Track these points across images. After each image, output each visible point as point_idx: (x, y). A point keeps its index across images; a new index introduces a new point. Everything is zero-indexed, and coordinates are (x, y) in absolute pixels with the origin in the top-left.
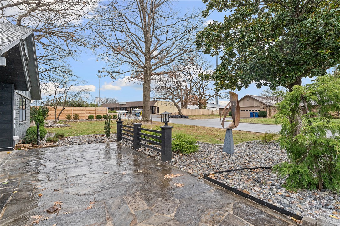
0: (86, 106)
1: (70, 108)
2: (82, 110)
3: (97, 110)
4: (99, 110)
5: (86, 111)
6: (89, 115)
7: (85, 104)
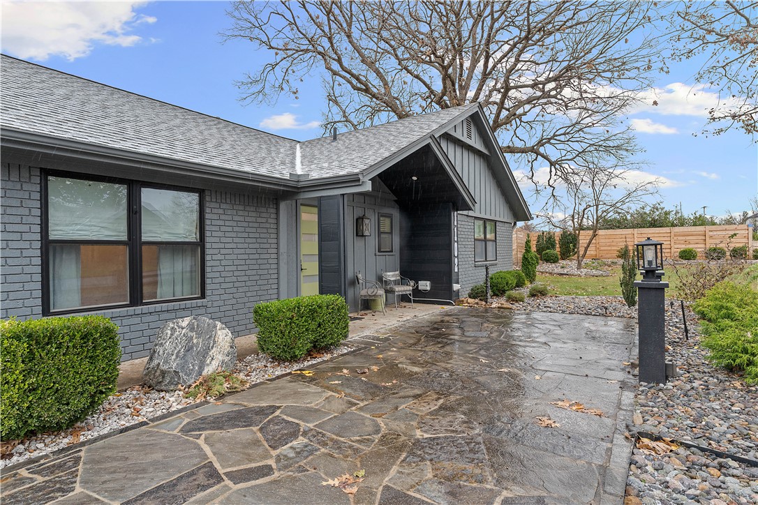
0: (673, 225)
1: (629, 231)
2: (660, 235)
3: (711, 233)
4: (718, 233)
5: (675, 238)
6: (683, 247)
7: (671, 217)
